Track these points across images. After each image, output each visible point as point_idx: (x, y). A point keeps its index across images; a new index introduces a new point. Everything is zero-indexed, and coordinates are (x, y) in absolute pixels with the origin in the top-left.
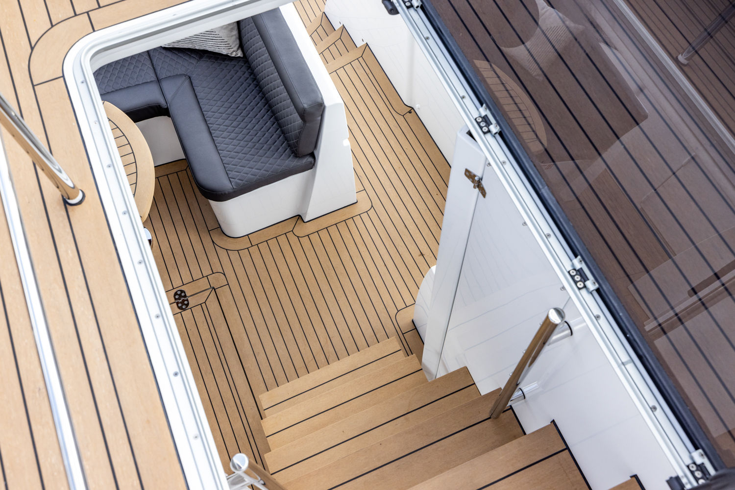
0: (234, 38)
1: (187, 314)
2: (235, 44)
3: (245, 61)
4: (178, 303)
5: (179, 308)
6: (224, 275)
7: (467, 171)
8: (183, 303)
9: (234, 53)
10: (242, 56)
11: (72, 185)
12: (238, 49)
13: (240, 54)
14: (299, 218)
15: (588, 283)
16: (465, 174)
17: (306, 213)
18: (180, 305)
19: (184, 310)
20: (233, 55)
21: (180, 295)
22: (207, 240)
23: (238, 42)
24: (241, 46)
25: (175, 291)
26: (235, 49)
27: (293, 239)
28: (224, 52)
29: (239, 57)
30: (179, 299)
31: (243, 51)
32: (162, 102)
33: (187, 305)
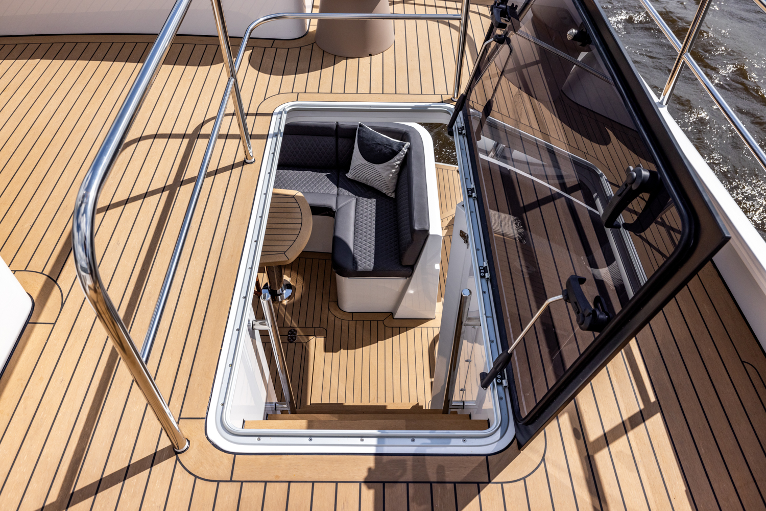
0: (393, 184)
1: (292, 345)
2: (392, 189)
3: (394, 202)
4: (289, 337)
5: (288, 340)
6: (326, 331)
7: (461, 232)
8: (292, 338)
9: (390, 194)
10: (394, 197)
11: (252, 155)
12: (393, 192)
13: (393, 196)
14: (392, 314)
15: (486, 275)
16: (460, 234)
17: (395, 313)
18: (290, 338)
19: (291, 342)
20: (389, 195)
21: (292, 333)
22: (325, 305)
23: (395, 188)
24: (396, 191)
25: (291, 329)
26: (391, 191)
27: (381, 326)
28: (384, 191)
29: (392, 198)
30: (291, 334)
31: (396, 195)
32: (334, 208)
33: (294, 340)
